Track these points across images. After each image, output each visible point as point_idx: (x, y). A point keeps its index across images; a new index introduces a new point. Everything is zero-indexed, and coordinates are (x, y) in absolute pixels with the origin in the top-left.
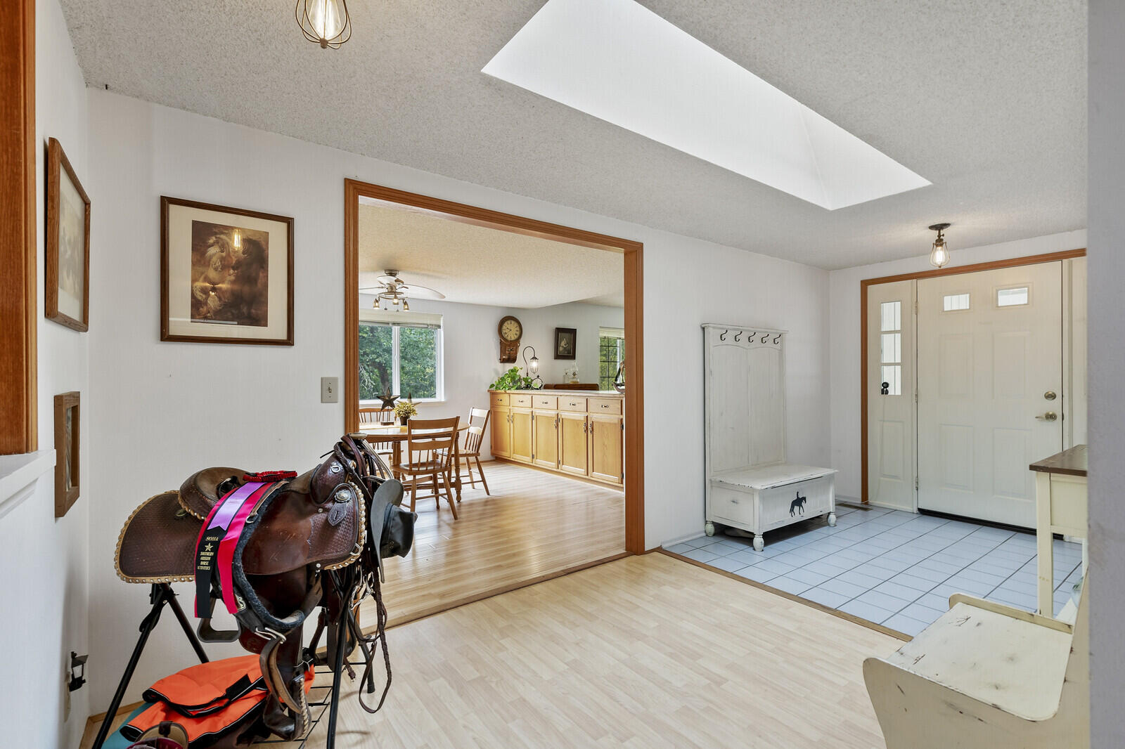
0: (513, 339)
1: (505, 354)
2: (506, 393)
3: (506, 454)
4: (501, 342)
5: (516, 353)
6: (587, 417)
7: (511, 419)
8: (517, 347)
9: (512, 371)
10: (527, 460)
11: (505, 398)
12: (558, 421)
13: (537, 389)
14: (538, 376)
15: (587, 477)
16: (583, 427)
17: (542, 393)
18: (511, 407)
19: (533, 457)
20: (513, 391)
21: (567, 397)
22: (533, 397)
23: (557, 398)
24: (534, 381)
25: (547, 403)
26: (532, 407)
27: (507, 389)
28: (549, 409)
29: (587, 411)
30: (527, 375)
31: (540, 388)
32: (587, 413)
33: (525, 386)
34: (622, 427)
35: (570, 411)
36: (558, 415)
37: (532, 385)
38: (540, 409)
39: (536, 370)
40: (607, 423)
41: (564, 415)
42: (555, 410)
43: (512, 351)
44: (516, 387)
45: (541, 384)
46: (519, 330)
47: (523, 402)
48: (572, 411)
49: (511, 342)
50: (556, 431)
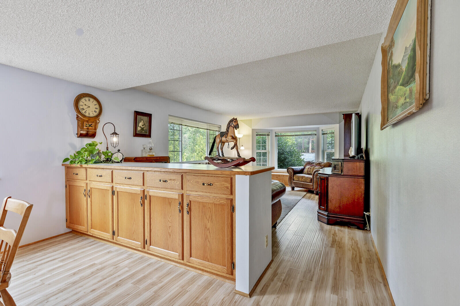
0: (92, 115)
1: (82, 128)
2: (81, 167)
3: (82, 228)
4: (78, 117)
5: (95, 129)
6: (182, 195)
7: (88, 194)
8: (96, 124)
9: (90, 145)
10: (107, 236)
11: (82, 173)
12: (144, 197)
13: (118, 162)
14: (119, 151)
15: (182, 261)
16: (178, 207)
17: (121, 168)
18: (88, 181)
19: (114, 233)
20: (90, 165)
21: (155, 173)
22: (112, 172)
23: (143, 174)
24: (115, 155)
25: (130, 178)
26: (112, 182)
27: (84, 163)
28: (133, 185)
29: (182, 189)
30: (107, 149)
31: (121, 161)
32: (182, 191)
33: (105, 159)
34: (233, 209)
35: (159, 188)
36: (144, 191)
37: (113, 159)
38: (122, 184)
39: (117, 145)
40: (210, 203)
41: (152, 192)
42: (140, 186)
43: (90, 127)
44: (94, 161)
45: (122, 158)
46: (98, 108)
47: (101, 176)
48: (162, 188)
49: (89, 118)
50: (141, 209)
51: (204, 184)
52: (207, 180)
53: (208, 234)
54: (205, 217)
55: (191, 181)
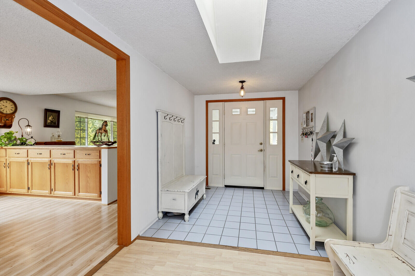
0: (8, 112)
1: (1, 122)
5: (12, 122)
6: (74, 161)
7: (8, 166)
8: (12, 118)
9: (8, 133)
10: (24, 191)
11: (2, 152)
12: (51, 164)
13: (32, 145)
15: (74, 196)
16: (71, 167)
17: (35, 148)
18: (7, 158)
19: (28, 189)
20: (9, 147)
21: (57, 150)
22: (28, 150)
23: (50, 151)
24: (29, 140)
25: (41, 154)
26: (28, 157)
27: (3, 145)
28: (43, 158)
29: (74, 158)
30: (22, 136)
31: (34, 144)
32: (74, 159)
33: (20, 143)
34: (101, 165)
35: (60, 158)
36: (51, 161)
37: (27, 143)
38: (35, 158)
39: (30, 133)
40: (89, 164)
41: (56, 161)
42: (48, 158)
43: (7, 121)
44: (12, 144)
45: (34, 142)
46: (14, 107)
47: (19, 154)
48: (62, 158)
49: (6, 114)
50: (49, 171)
51: (86, 154)
52: (88, 152)
53: (88, 179)
54: (87, 172)
55: (80, 153)
